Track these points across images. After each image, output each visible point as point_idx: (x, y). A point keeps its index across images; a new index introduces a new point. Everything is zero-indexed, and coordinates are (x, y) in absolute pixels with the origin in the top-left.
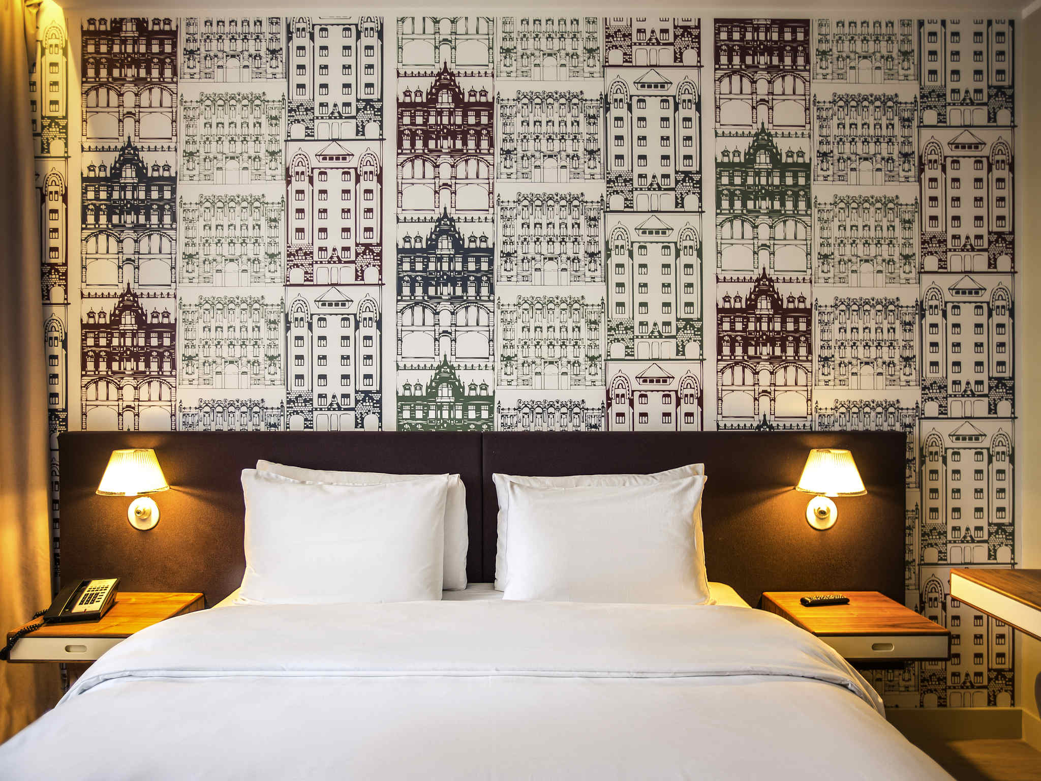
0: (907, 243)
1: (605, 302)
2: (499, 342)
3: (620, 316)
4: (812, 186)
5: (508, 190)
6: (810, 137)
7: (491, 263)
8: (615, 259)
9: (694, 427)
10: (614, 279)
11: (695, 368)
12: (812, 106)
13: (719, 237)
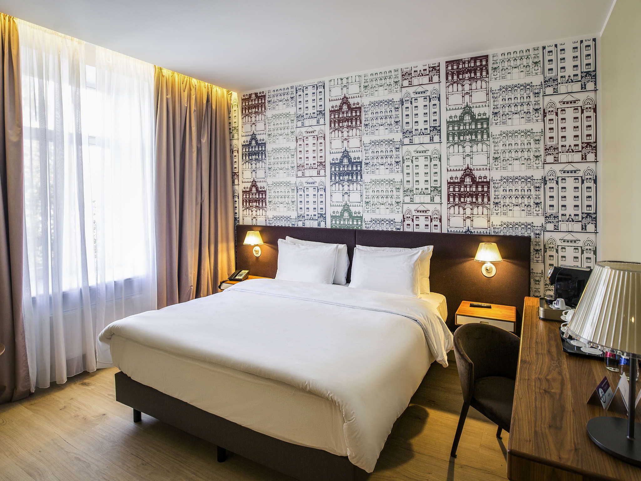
0: (537, 150)
1: (402, 180)
2: (364, 196)
3: (408, 186)
4: (490, 128)
5: (367, 139)
6: (489, 106)
7: (361, 167)
8: (406, 163)
9: (438, 231)
10: (406, 171)
11: (438, 207)
12: (490, 93)
13: (448, 153)
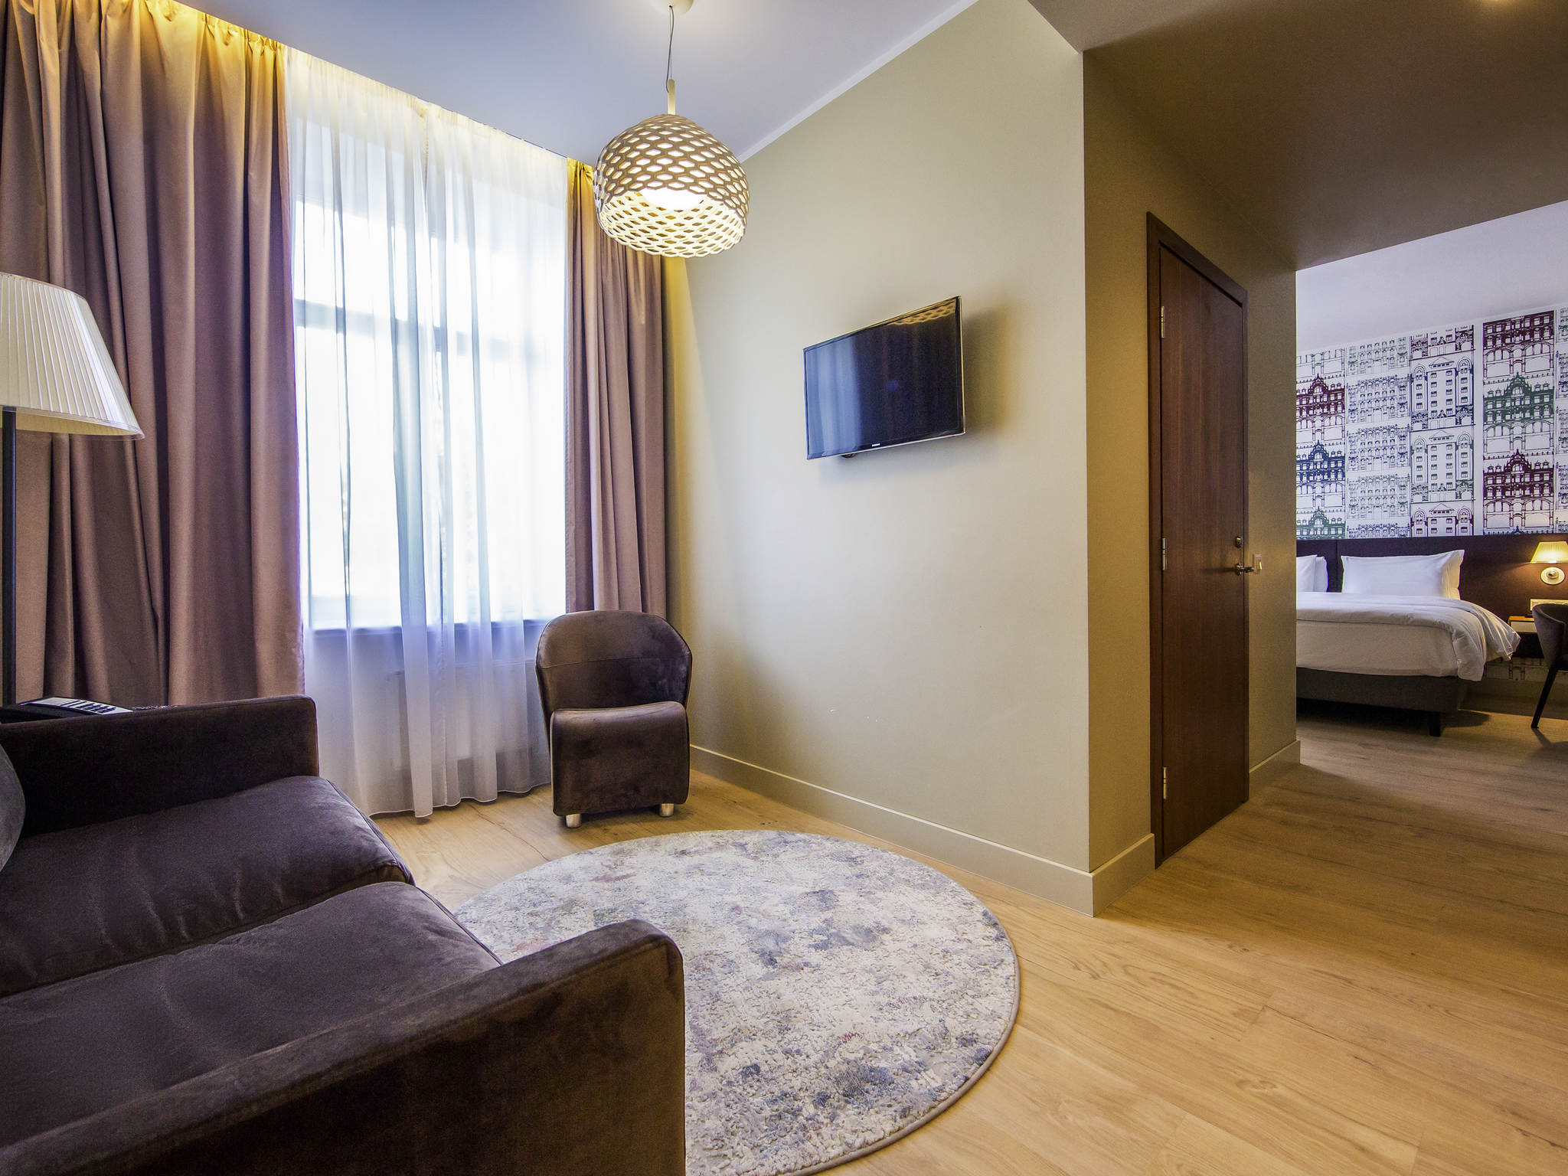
1: (1410, 476)
2: (1348, 499)
3: (1420, 482)
4: (1554, 402)
5: (1352, 428)
6: (1553, 375)
7: (1343, 463)
8: (1416, 454)
9: (1468, 533)
10: (1415, 463)
11: (1468, 505)
12: (1555, 357)
13: (1485, 436)
